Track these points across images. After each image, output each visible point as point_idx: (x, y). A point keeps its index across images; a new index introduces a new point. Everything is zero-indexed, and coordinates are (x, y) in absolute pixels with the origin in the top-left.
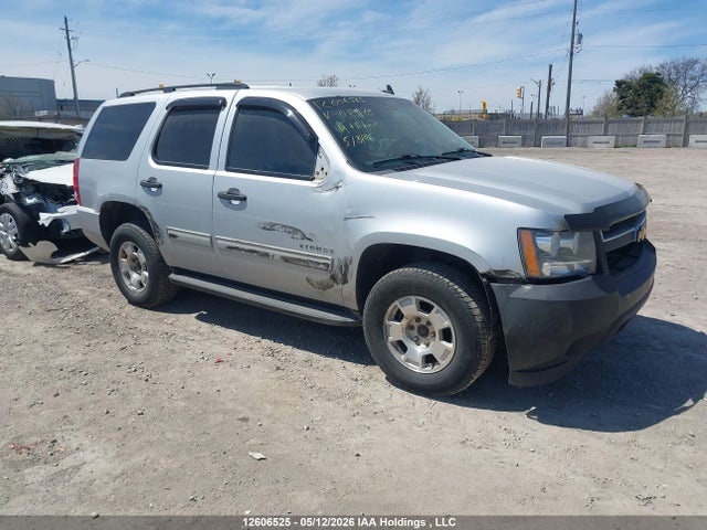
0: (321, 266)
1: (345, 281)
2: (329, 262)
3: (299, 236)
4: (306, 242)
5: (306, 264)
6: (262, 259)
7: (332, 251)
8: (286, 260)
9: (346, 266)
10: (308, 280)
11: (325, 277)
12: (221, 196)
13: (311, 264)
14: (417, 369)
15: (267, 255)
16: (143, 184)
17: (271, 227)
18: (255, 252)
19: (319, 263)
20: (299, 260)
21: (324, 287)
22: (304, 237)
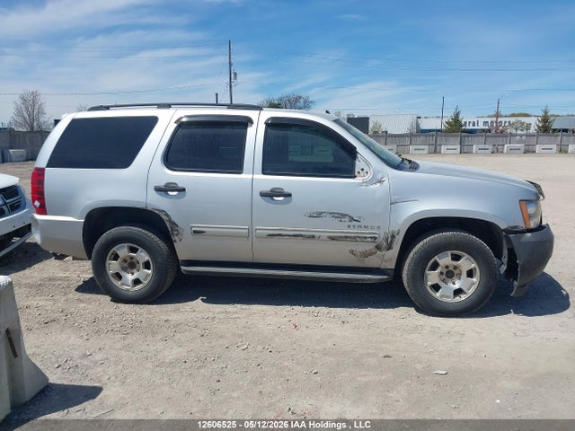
0: (369, 240)
1: (389, 247)
2: (377, 236)
3: (347, 219)
4: (354, 223)
5: (354, 239)
6: (307, 241)
7: (379, 227)
8: (332, 239)
9: (393, 237)
10: (352, 252)
11: (370, 247)
12: (263, 195)
13: (358, 239)
14: (449, 300)
15: (313, 237)
16: (158, 189)
17: (319, 215)
18: (301, 236)
19: (366, 238)
20: (346, 237)
21: (366, 255)
22: (352, 219)
